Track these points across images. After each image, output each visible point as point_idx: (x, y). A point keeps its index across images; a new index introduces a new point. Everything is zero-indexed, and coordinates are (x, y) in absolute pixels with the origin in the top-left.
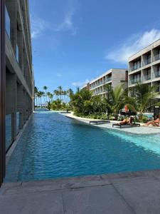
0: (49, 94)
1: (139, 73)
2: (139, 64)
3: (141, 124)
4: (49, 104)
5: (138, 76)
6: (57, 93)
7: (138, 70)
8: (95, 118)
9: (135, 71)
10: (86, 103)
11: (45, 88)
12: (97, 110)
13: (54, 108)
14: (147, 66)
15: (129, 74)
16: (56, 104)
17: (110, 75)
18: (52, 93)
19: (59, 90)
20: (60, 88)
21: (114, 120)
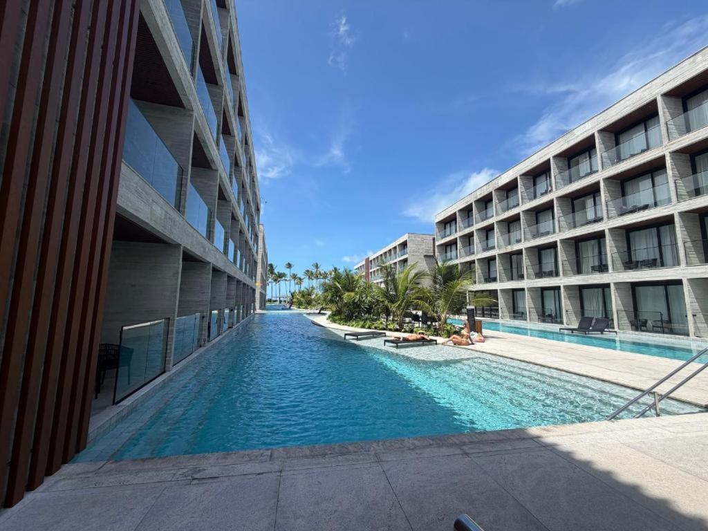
0: (294, 277)
1: (454, 242)
2: (453, 227)
3: (440, 340)
4: (293, 295)
5: (454, 247)
6: (310, 275)
7: (452, 238)
8: (363, 327)
9: (448, 239)
10: (347, 296)
11: (289, 266)
12: (369, 311)
13: (300, 304)
14: (467, 231)
15: (437, 243)
16: (303, 296)
17: (404, 245)
18: (301, 275)
19: (314, 271)
20: (317, 267)
21: (397, 330)
